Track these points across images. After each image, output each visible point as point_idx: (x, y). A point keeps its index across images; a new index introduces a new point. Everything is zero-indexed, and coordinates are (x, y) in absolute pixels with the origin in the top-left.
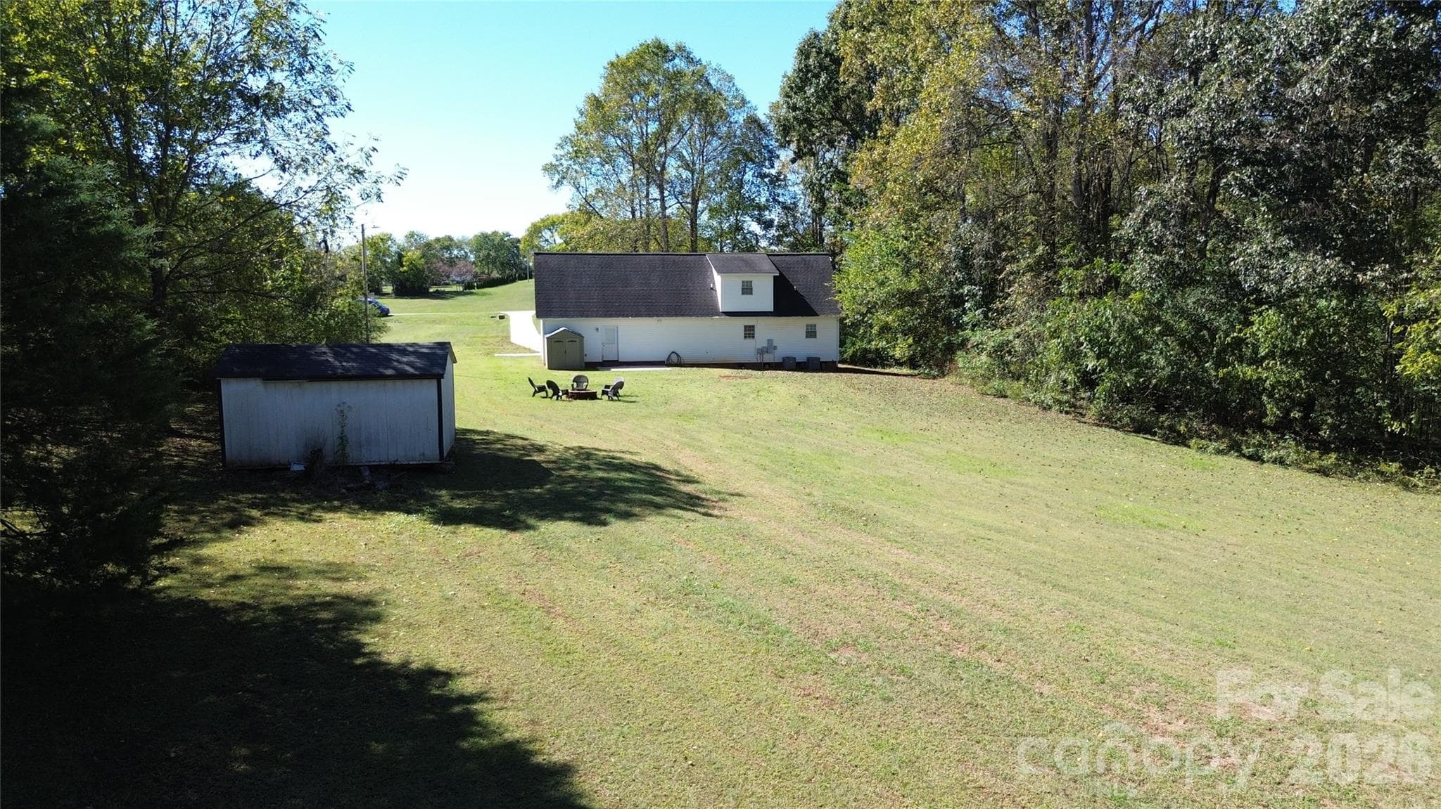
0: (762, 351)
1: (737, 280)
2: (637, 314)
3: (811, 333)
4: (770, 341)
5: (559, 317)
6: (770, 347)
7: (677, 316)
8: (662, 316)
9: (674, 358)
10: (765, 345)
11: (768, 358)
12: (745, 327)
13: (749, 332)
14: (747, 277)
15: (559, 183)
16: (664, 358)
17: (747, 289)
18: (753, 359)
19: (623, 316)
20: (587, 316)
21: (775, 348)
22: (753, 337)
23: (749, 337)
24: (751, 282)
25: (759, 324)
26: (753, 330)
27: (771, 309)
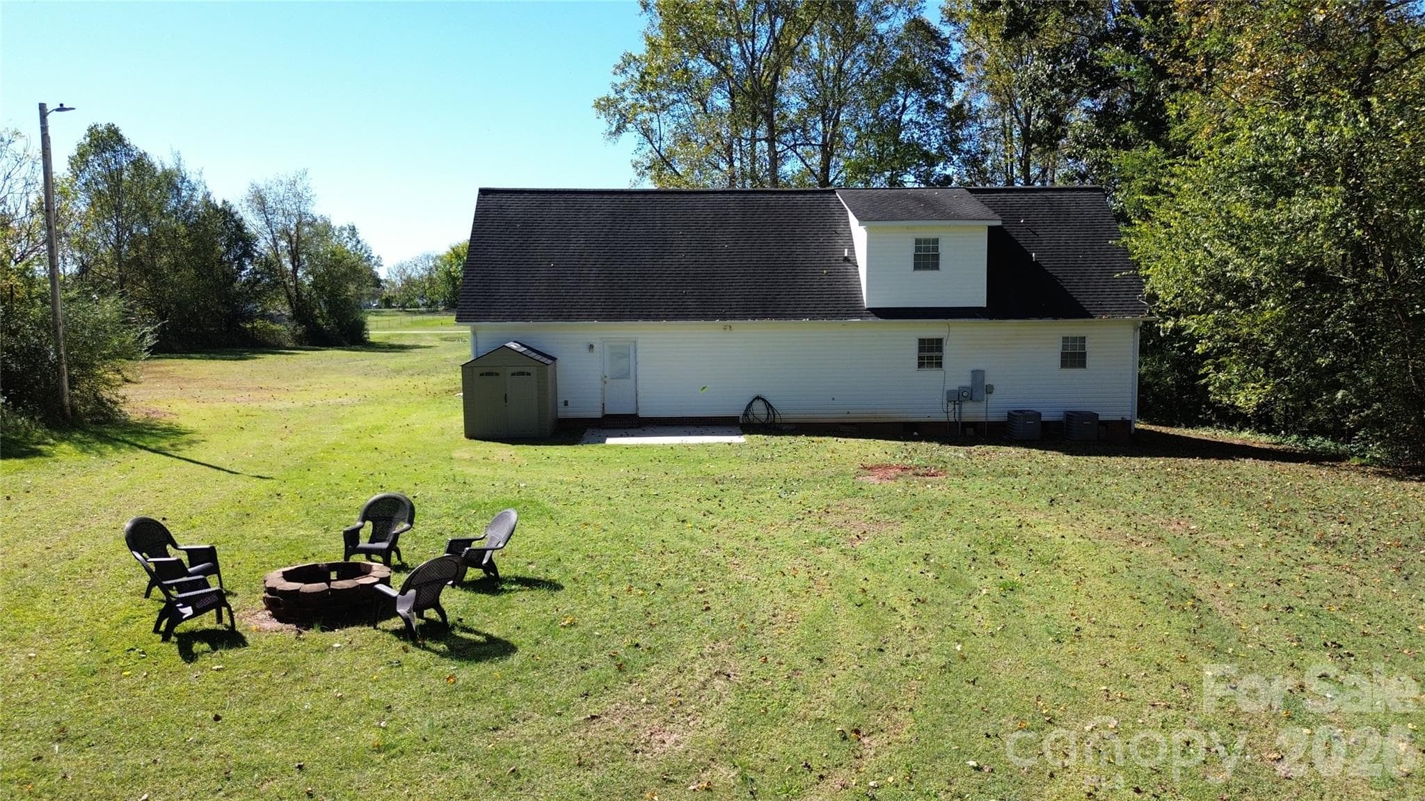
0: (958, 397)
1: (904, 237)
2: (679, 312)
3: (1074, 357)
4: (978, 375)
5: (504, 319)
6: (978, 387)
7: (764, 316)
8: (733, 317)
9: (759, 410)
10: (966, 382)
11: (972, 412)
12: (922, 341)
13: (930, 353)
14: (927, 230)
15: (619, 129)
16: (737, 410)
17: (927, 257)
18: (937, 411)
19: (647, 317)
20: (568, 318)
21: (990, 389)
22: (939, 365)
23: (930, 365)
24: (936, 241)
25: (954, 334)
26: (940, 349)
27: (983, 303)
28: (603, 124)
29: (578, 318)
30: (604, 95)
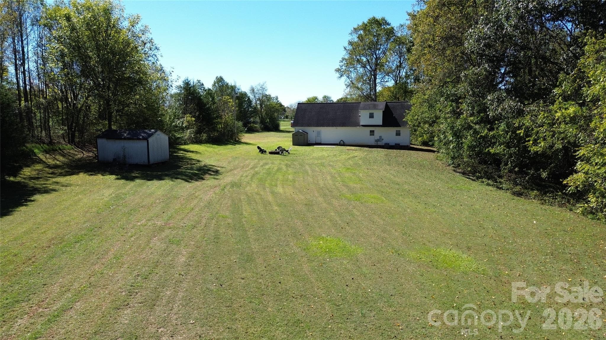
0: (377, 141)
1: (368, 112)
2: (328, 125)
3: (398, 134)
4: (380, 137)
5: (300, 126)
6: (381, 139)
7: (343, 126)
8: (337, 126)
9: (342, 142)
10: (378, 138)
11: (379, 143)
12: (370, 131)
13: (372, 133)
14: (371, 111)
15: (341, 76)
16: (338, 143)
17: (371, 116)
18: (373, 143)
19: (323, 126)
20: (310, 126)
21: (383, 139)
22: (374, 135)
23: (372, 135)
24: (373, 113)
25: (376, 130)
26: (374, 132)
27: (381, 124)
28: (338, 75)
29: (312, 126)
30: (337, 68)
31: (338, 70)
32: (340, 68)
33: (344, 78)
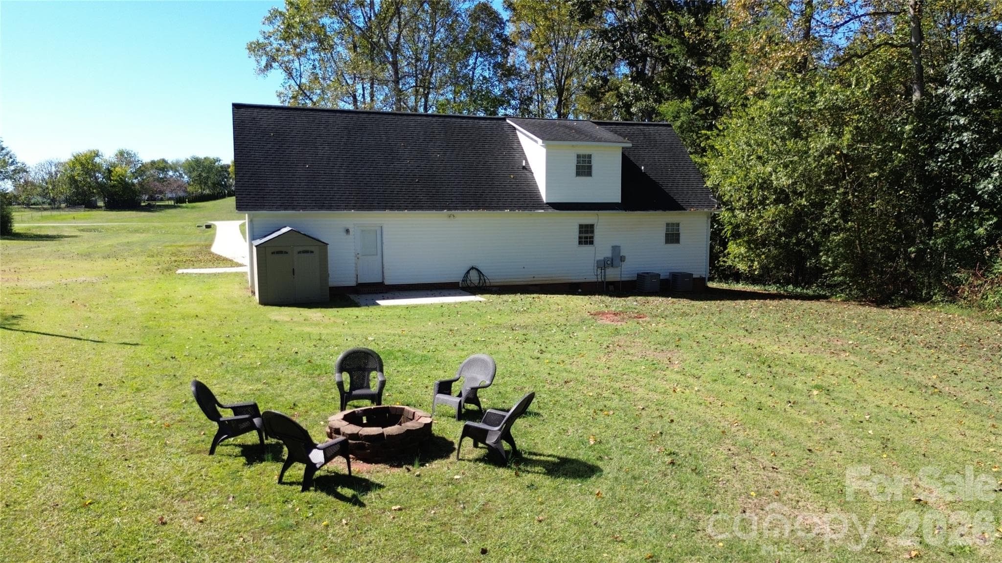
0: (604, 265)
1: (570, 152)
2: (415, 205)
3: (673, 236)
4: (616, 249)
5: (278, 208)
6: (616, 258)
7: (477, 208)
8: (456, 208)
9: (474, 277)
10: (609, 254)
11: (613, 275)
12: (581, 226)
13: (586, 235)
14: (584, 148)
15: (268, 66)
16: (456, 276)
17: (584, 168)
18: (590, 275)
19: (392, 208)
20: (330, 208)
21: (622, 259)
22: (592, 243)
23: (586, 243)
24: (590, 156)
25: (601, 221)
26: (592, 232)
27: (618, 199)
29: (338, 208)
30: (255, 40)
31: (255, 48)
32: (262, 40)
33: (277, 75)
